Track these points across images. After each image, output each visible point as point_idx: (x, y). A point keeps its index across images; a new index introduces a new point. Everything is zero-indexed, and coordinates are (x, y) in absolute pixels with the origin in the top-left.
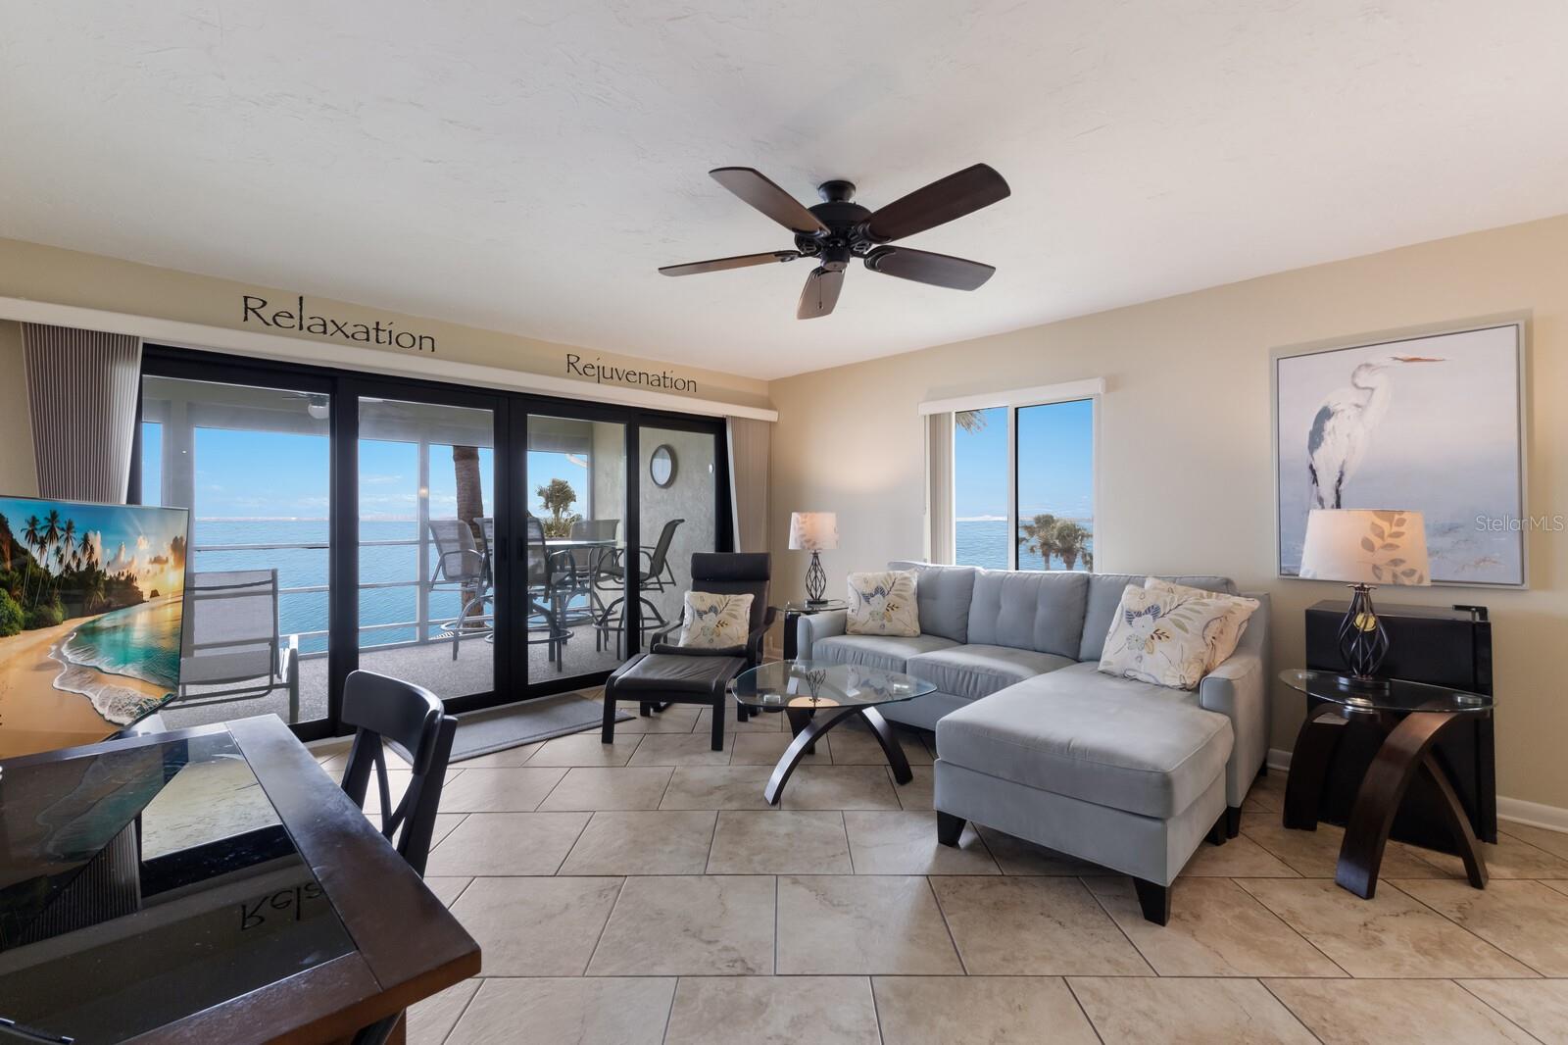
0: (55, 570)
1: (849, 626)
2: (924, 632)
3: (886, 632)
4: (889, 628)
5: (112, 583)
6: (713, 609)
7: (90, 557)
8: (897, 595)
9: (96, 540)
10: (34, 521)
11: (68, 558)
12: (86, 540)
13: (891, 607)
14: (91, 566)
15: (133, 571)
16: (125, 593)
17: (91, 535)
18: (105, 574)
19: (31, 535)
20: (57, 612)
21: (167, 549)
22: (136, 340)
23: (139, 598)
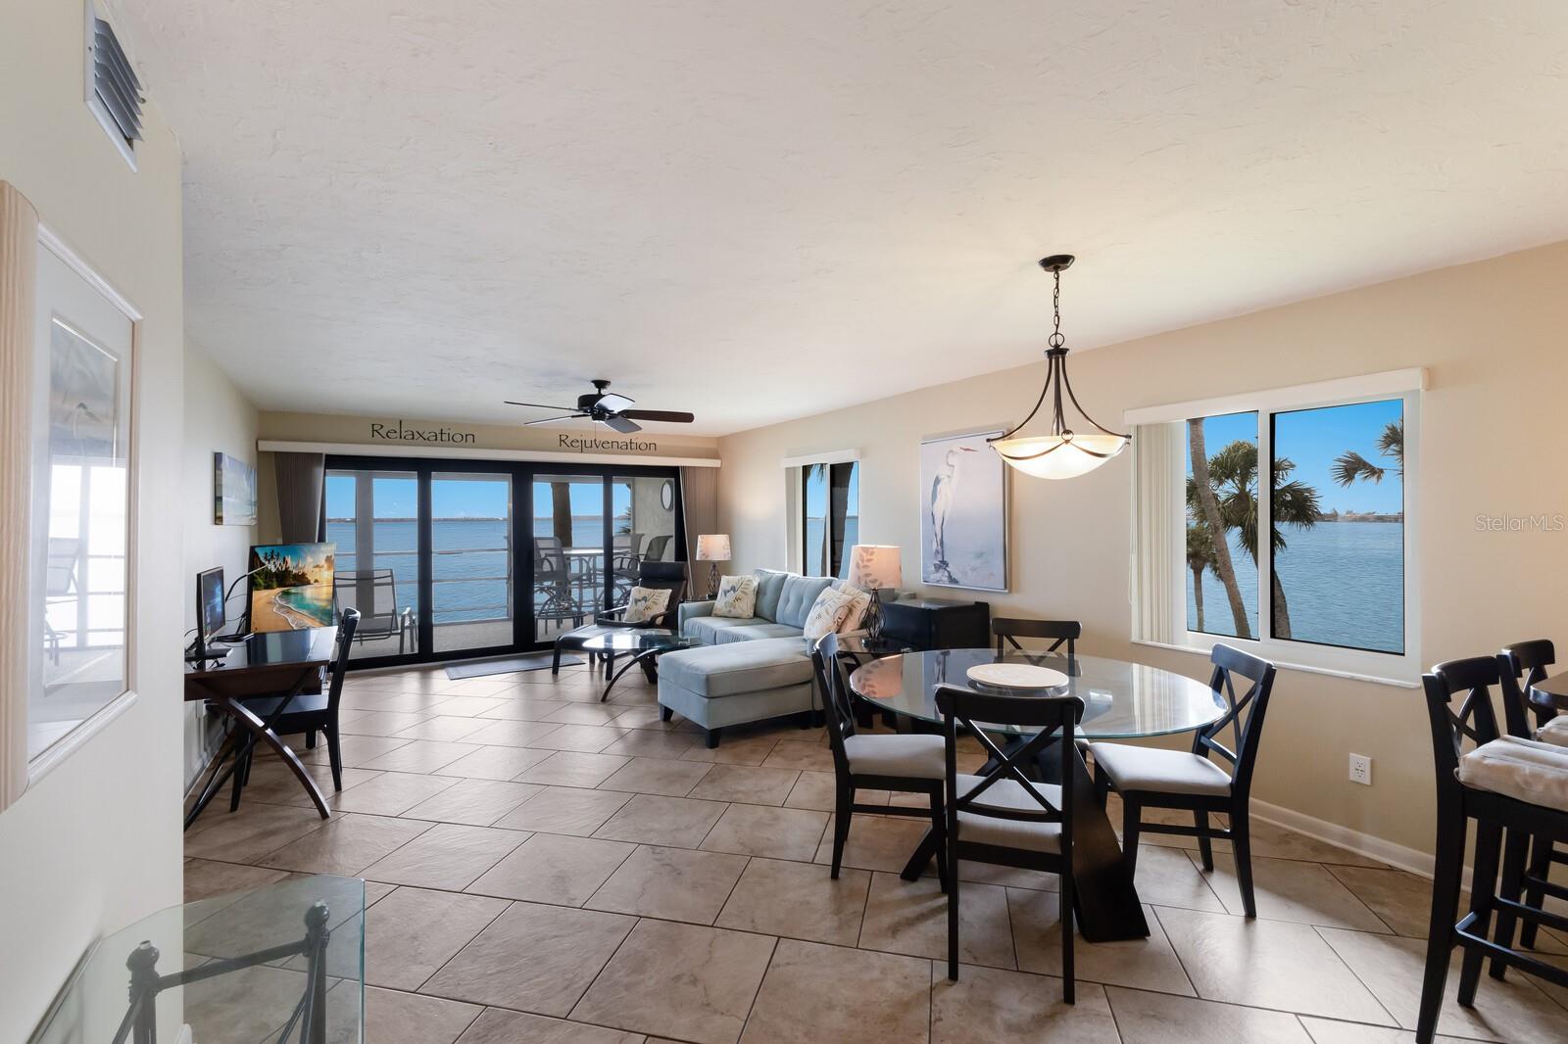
0: (274, 570)
1: (714, 612)
2: (756, 615)
3: (731, 615)
4: (734, 612)
5: (296, 576)
6: (645, 599)
7: (287, 565)
8: (743, 592)
9: (289, 559)
10: (266, 554)
11: (278, 566)
12: (284, 559)
13: (737, 599)
14: (287, 569)
15: (305, 571)
16: (301, 580)
17: (287, 557)
18: (292, 572)
19: (266, 558)
20: (275, 584)
21: (322, 562)
22: (321, 454)
23: (309, 583)
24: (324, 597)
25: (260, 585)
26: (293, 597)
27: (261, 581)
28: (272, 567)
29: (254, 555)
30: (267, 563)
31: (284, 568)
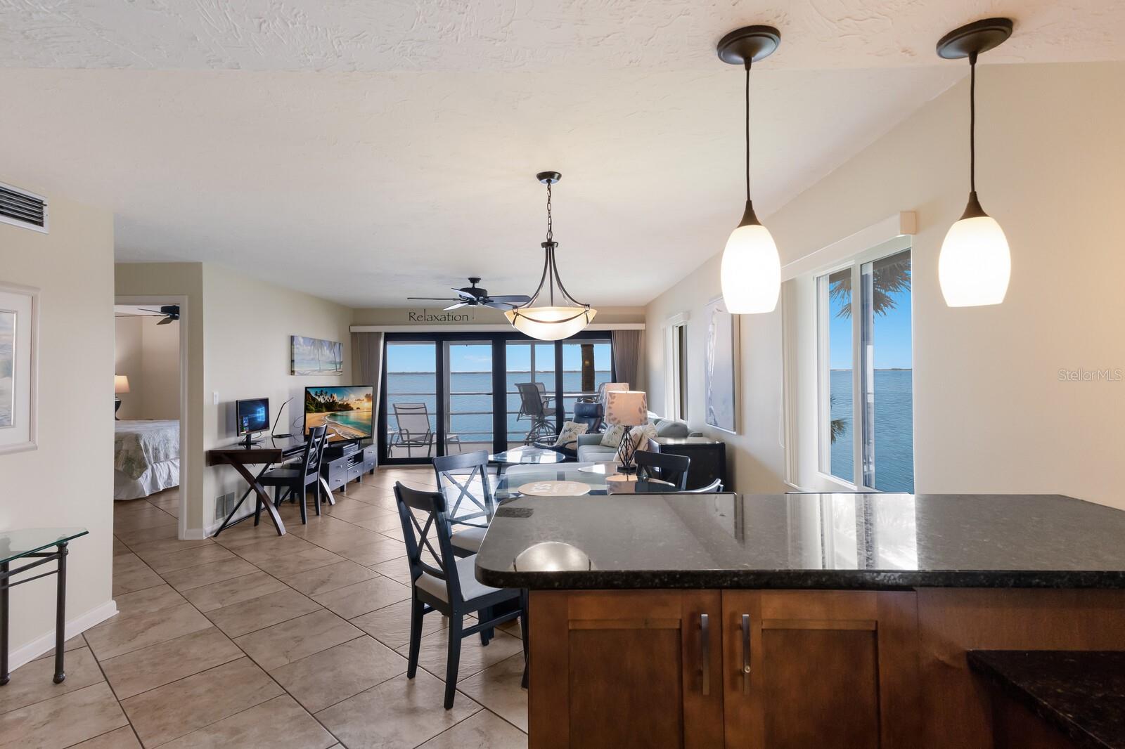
0: (323, 401)
5: (340, 405)
7: (333, 399)
9: (335, 396)
10: (317, 392)
11: (326, 398)
12: (332, 395)
14: (333, 401)
15: (349, 402)
16: (347, 408)
17: (333, 395)
18: (339, 403)
19: (316, 395)
20: (324, 410)
21: (362, 397)
22: (381, 333)
23: (352, 409)
24: (365, 418)
25: (312, 410)
26: (339, 418)
27: (312, 407)
28: (321, 400)
29: (307, 393)
30: (317, 398)
31: (331, 401)
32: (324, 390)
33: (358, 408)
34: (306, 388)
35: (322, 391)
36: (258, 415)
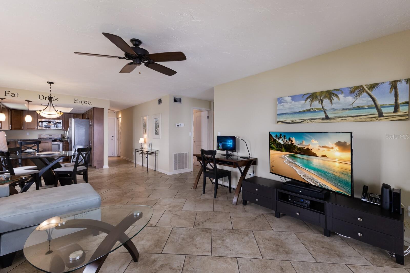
0: (282, 143)
5: (299, 149)
7: (291, 142)
10: (276, 135)
11: (285, 141)
12: (290, 139)
14: (292, 144)
17: (291, 138)
18: (297, 146)
19: (276, 137)
20: (284, 150)
23: (315, 155)
25: (274, 148)
28: (280, 141)
29: (270, 135)
30: (277, 139)
31: (290, 143)
32: (283, 135)
33: (323, 156)
34: (270, 132)
35: (281, 135)
36: (228, 143)
